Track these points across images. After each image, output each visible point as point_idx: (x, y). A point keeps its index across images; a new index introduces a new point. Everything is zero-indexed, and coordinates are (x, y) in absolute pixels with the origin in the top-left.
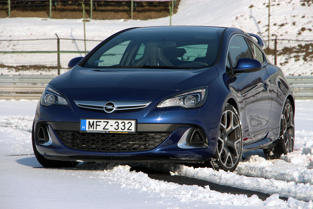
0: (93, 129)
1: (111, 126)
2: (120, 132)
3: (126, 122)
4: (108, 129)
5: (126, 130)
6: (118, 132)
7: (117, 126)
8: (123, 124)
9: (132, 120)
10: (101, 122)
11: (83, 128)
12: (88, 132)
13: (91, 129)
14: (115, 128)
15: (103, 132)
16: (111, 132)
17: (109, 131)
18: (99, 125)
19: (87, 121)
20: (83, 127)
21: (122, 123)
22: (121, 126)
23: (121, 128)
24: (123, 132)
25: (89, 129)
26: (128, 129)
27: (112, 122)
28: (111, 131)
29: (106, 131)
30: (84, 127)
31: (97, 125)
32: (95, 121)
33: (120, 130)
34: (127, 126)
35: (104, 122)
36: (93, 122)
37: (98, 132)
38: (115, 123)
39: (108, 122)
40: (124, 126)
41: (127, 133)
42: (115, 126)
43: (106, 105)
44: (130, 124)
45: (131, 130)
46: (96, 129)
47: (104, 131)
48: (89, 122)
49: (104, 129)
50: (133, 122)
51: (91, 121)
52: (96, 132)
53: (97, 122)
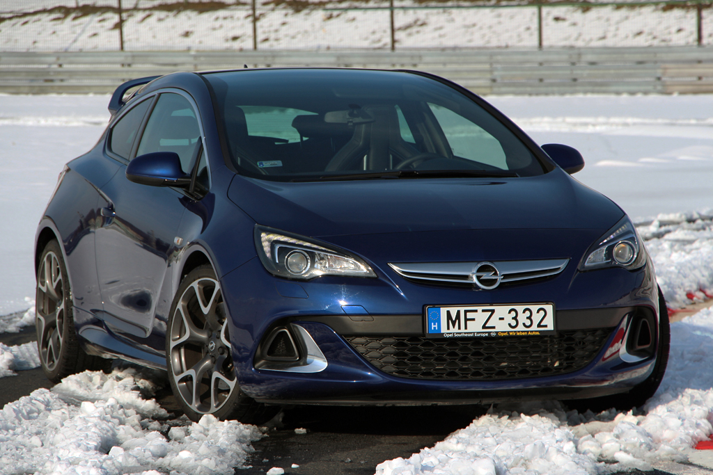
0: (459, 328)
1: (501, 319)
2: (522, 332)
3: (534, 308)
4: (494, 327)
5: (534, 328)
6: (518, 334)
7: (515, 318)
8: (528, 314)
9: (547, 302)
10: (476, 311)
11: (435, 328)
12: (448, 336)
13: (452, 330)
14: (510, 325)
15: (484, 335)
16: (502, 334)
17: (497, 332)
18: (473, 320)
19: (444, 311)
20: (434, 326)
21: (524, 312)
22: (523, 318)
23: (524, 324)
24: (528, 332)
25: (448, 329)
26: (539, 326)
27: (502, 310)
28: (502, 332)
29: (489, 333)
30: (436, 326)
31: (466, 320)
32: (462, 309)
33: (521, 328)
34: (537, 318)
35: (483, 311)
36: (459, 312)
37: (471, 335)
38: (510, 312)
39: (493, 311)
40: (529, 318)
41: (538, 333)
42: (509, 318)
43: (479, 271)
44: (542, 313)
45: (546, 326)
46: (466, 328)
47: (486, 333)
48: (448, 313)
49: (484, 327)
50: (549, 308)
51: (454, 311)
52: (466, 335)
53: (466, 312)
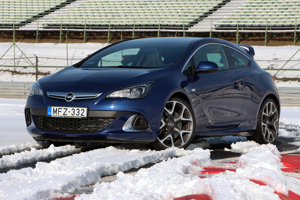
0: (56, 114)
1: (69, 112)
2: (76, 117)
3: (80, 109)
4: (67, 115)
5: (80, 116)
6: (74, 117)
7: (74, 112)
8: (78, 110)
9: (85, 107)
10: (62, 109)
12: (53, 117)
13: (55, 115)
14: (72, 114)
15: (63, 117)
16: (69, 117)
17: (67, 116)
18: (61, 112)
19: (52, 108)
20: (49, 113)
21: (77, 110)
22: (76, 112)
23: (76, 114)
24: (77, 117)
25: (53, 114)
26: (81, 115)
27: (70, 109)
29: (65, 116)
31: (59, 111)
32: (58, 108)
33: (75, 115)
34: (81, 112)
35: (64, 109)
36: (57, 109)
37: (60, 117)
38: (72, 110)
39: (67, 109)
40: (78, 112)
41: (81, 118)
42: (72, 112)
43: (67, 95)
44: (83, 111)
45: (84, 115)
46: (58, 114)
48: (54, 108)
49: (64, 114)
50: (86, 109)
51: (55, 108)
52: (58, 117)
53: (59, 109)
